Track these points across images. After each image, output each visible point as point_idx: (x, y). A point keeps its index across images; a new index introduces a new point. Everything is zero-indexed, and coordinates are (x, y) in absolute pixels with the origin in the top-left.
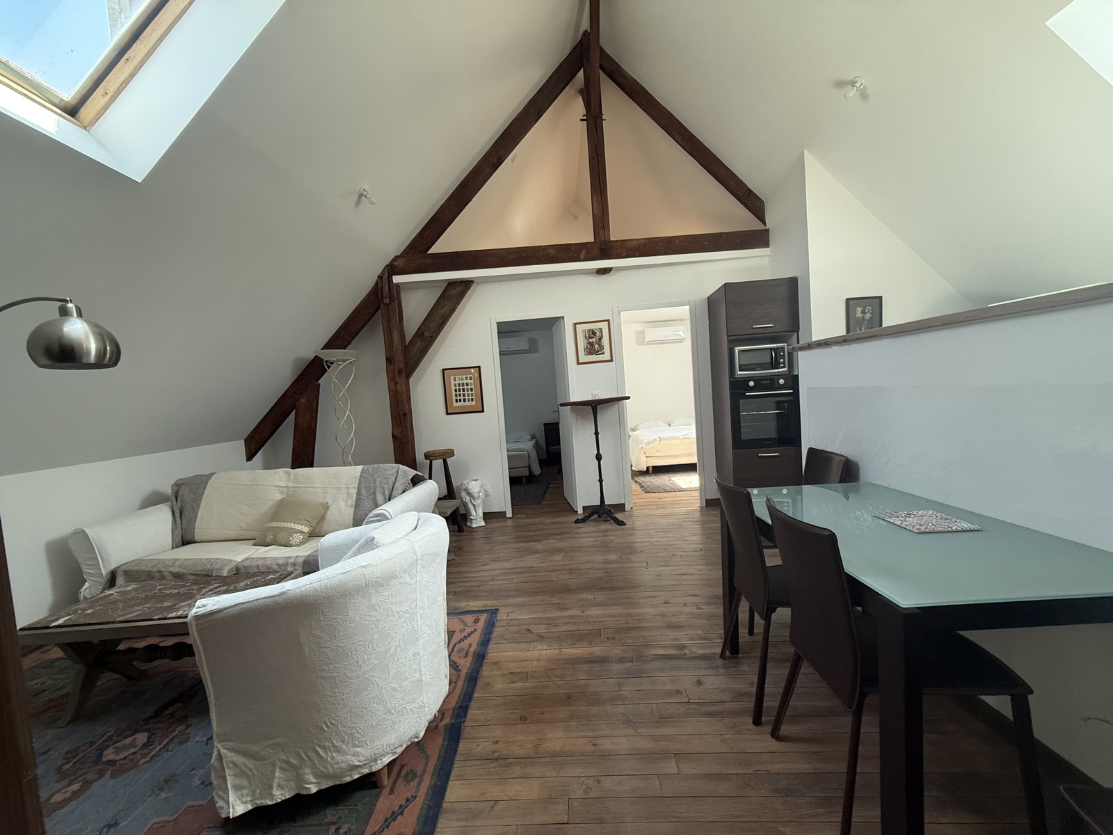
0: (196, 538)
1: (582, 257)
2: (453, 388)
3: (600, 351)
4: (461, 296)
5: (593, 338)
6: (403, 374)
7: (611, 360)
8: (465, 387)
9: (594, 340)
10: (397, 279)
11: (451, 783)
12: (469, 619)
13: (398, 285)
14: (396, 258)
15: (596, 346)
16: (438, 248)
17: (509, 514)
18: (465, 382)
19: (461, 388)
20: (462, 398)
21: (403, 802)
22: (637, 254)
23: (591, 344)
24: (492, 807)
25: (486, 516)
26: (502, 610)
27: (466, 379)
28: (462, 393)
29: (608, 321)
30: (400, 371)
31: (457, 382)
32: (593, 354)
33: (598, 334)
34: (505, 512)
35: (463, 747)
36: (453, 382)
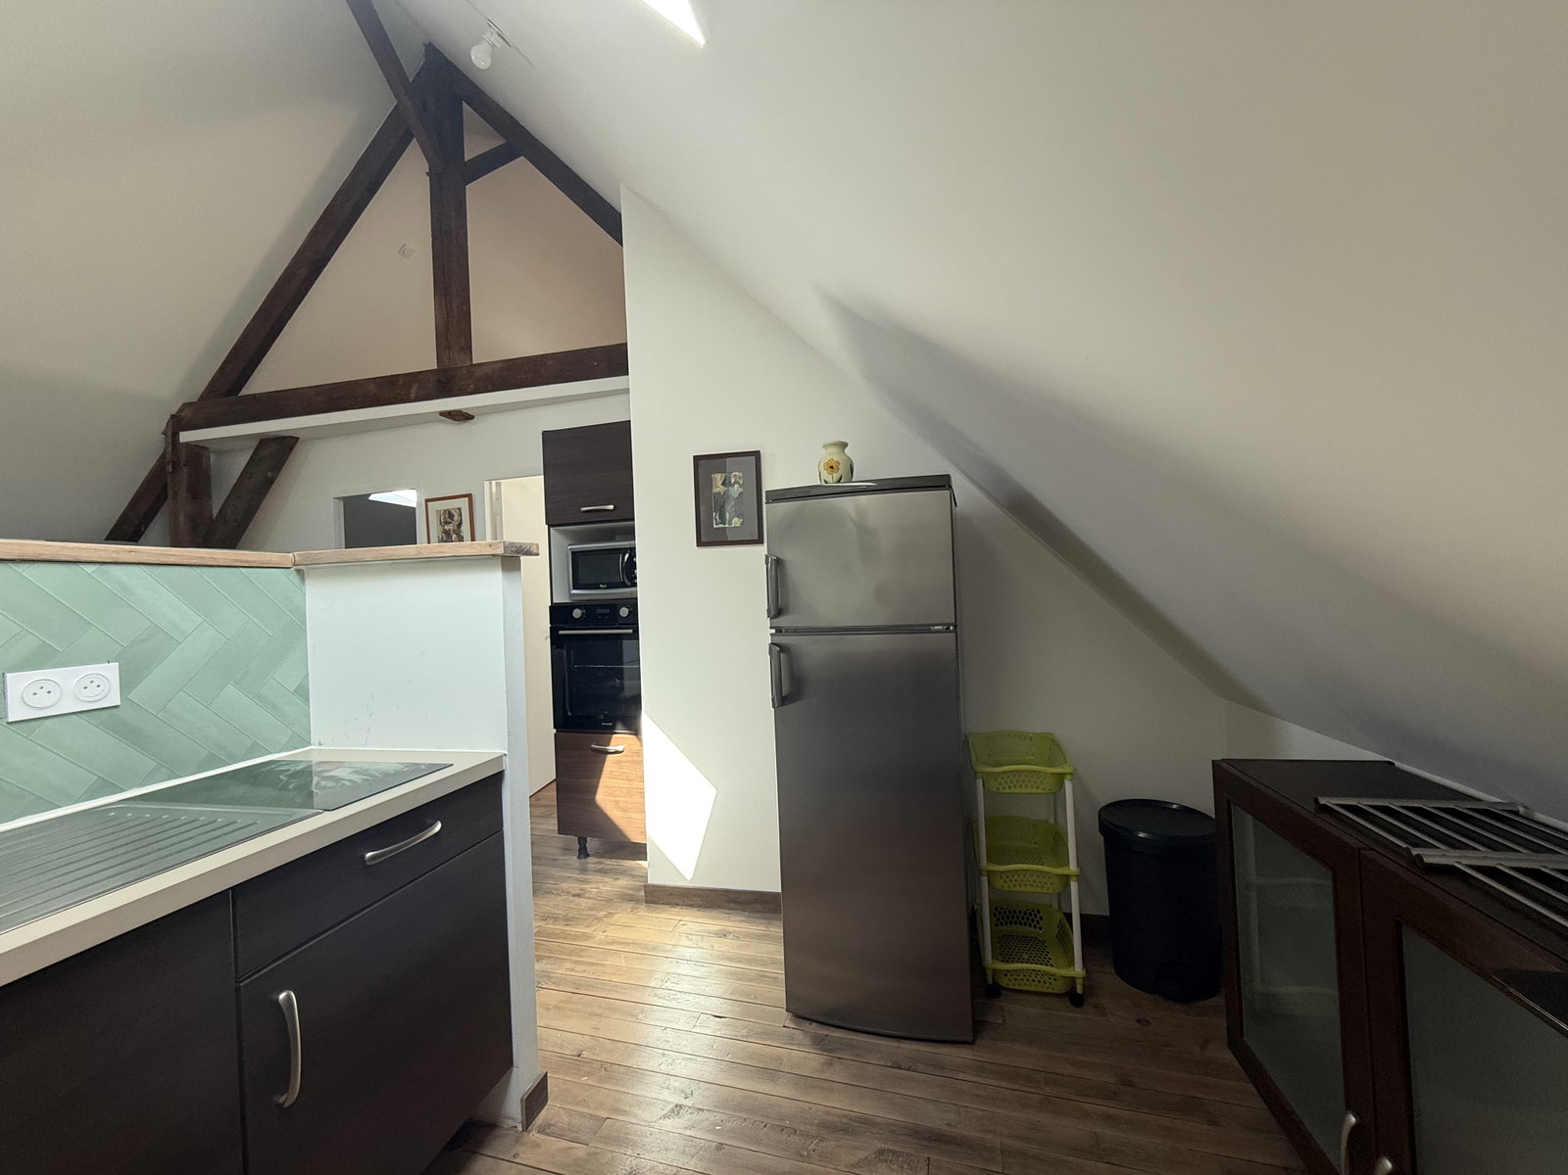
1: (413, 396)
4: (281, 460)
5: (449, 522)
9: (451, 525)
10: (186, 437)
14: (186, 405)
15: (454, 536)
16: (255, 386)
29: (469, 496)
33: (456, 518)
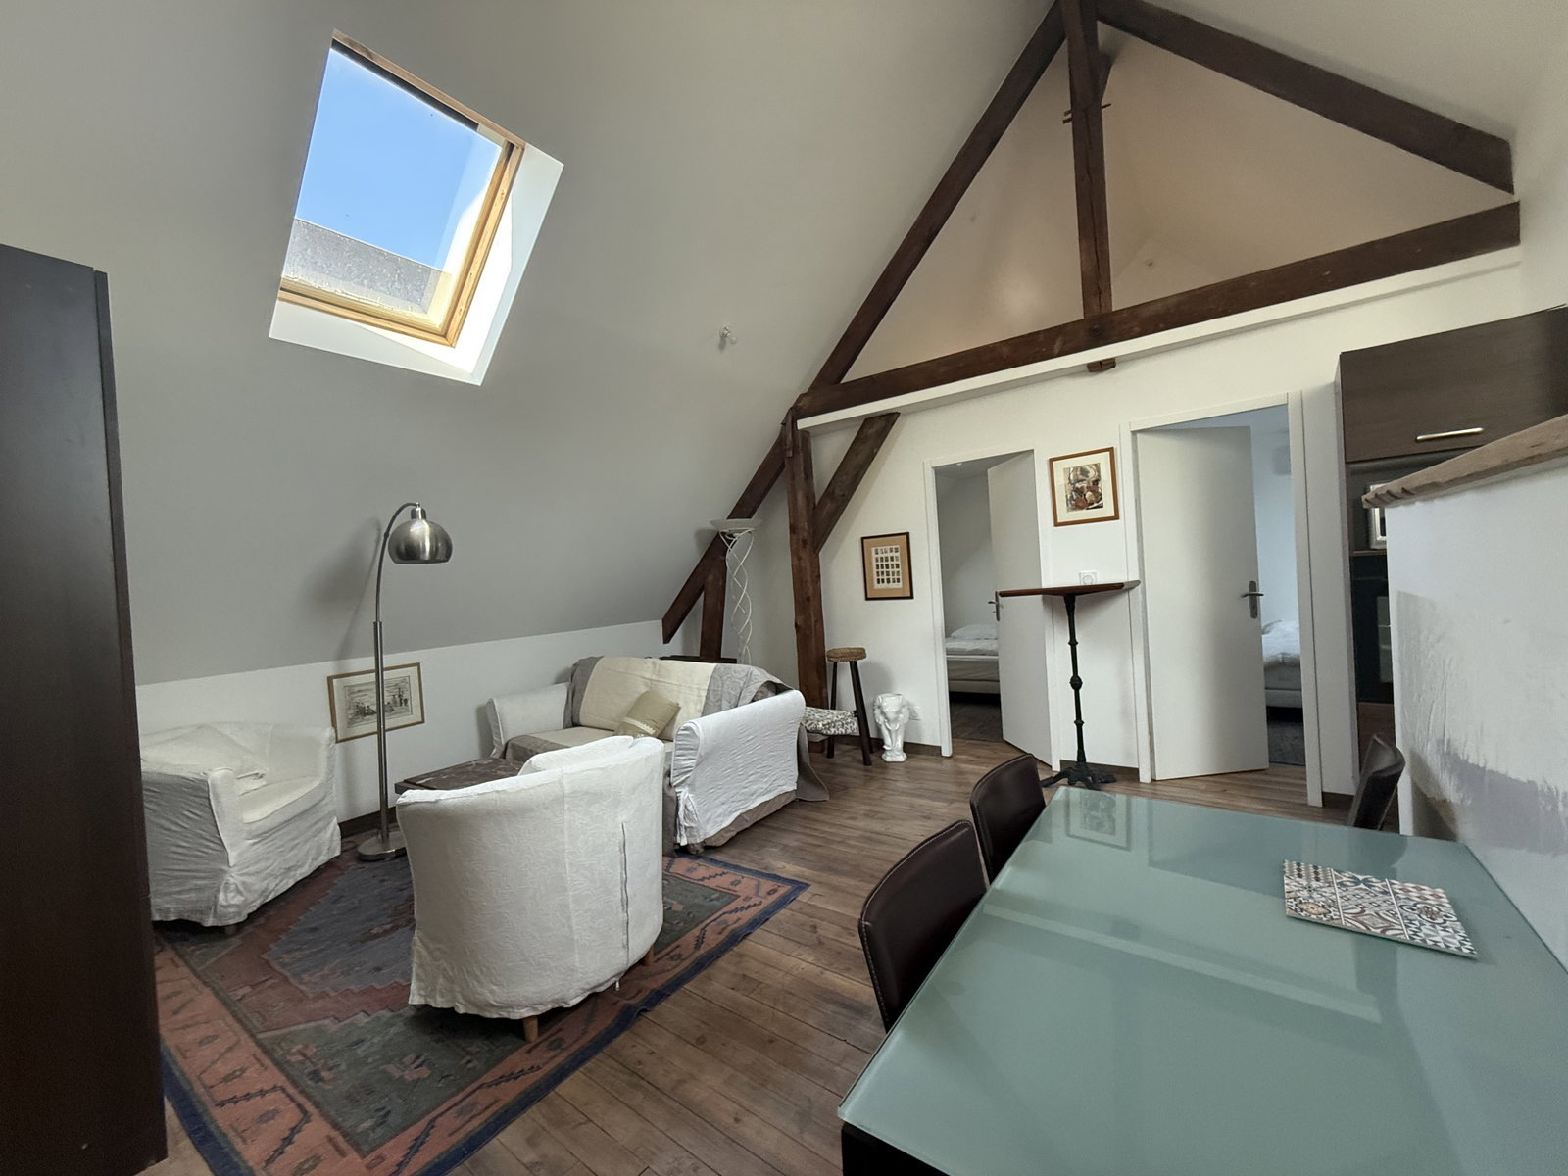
0: (582, 721)
1: (1057, 351)
2: (875, 564)
3: (1097, 501)
4: (882, 435)
5: (1082, 481)
6: (808, 546)
7: (1116, 517)
8: (890, 562)
9: (1085, 485)
10: (802, 424)
11: (577, 1073)
12: (768, 885)
13: (806, 432)
14: (802, 396)
15: (1088, 494)
16: (853, 374)
17: (946, 751)
18: (889, 555)
19: (884, 563)
20: (885, 577)
21: (526, 1068)
22: (1162, 326)
23: (1080, 491)
24: (581, 1124)
25: (909, 748)
26: (813, 888)
27: (891, 551)
28: (885, 570)
29: (1111, 450)
30: (804, 542)
31: (880, 555)
32: (1081, 508)
33: (1092, 474)
34: (940, 748)
35: (622, 1039)
36: (874, 556)
